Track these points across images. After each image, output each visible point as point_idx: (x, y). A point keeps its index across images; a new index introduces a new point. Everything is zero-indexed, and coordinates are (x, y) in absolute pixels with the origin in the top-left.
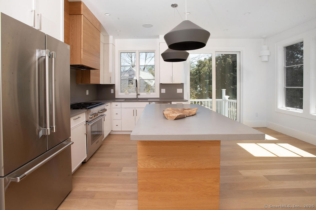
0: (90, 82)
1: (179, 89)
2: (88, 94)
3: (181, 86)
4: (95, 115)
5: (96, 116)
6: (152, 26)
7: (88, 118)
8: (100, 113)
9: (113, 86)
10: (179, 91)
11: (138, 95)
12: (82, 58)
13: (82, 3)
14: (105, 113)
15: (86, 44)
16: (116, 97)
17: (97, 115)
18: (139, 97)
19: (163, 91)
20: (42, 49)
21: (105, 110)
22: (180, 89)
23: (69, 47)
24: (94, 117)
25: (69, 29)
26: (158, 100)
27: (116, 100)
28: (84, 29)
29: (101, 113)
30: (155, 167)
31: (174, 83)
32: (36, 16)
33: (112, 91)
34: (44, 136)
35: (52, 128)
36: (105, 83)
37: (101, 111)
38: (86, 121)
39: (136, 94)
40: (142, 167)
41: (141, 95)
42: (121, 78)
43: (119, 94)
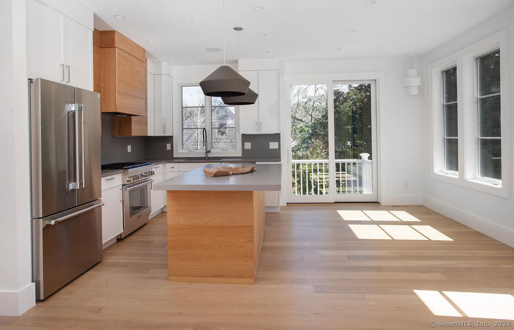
0: (131, 134)
1: (273, 143)
2: (130, 151)
3: (276, 137)
4: (136, 177)
5: (136, 179)
6: (220, 50)
7: (126, 181)
8: (144, 176)
9: (169, 139)
10: (273, 145)
11: (208, 152)
12: (117, 103)
13: (116, 32)
14: (152, 177)
15: (122, 84)
16: (174, 156)
17: (138, 178)
18: (210, 155)
19: (248, 146)
20: (72, 103)
21: (152, 173)
22: (275, 143)
23: (99, 95)
24: (134, 180)
25: (100, 66)
26: (241, 160)
27: (175, 161)
28: (119, 65)
29: (146, 176)
30: (185, 223)
31: (261, 133)
32: (66, 69)
33: (169, 147)
34: (73, 190)
35: (81, 184)
36: (156, 135)
37: (145, 173)
38: (123, 185)
39: (205, 151)
40: (172, 223)
41: (214, 153)
42: (183, 127)
43: (178, 152)
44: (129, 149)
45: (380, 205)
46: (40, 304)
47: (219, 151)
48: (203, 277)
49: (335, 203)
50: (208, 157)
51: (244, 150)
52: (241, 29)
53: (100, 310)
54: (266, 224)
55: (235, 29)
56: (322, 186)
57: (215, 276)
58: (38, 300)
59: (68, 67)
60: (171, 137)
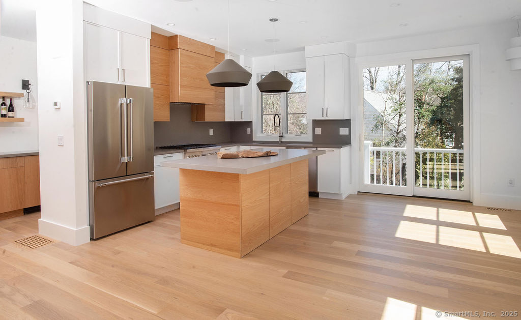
0: (205, 119)
1: (343, 129)
2: (212, 134)
3: (347, 123)
6: (278, 40)
9: (249, 124)
10: (343, 131)
11: (281, 136)
12: (180, 94)
13: (179, 36)
16: (253, 140)
18: (283, 140)
19: (318, 131)
22: (345, 129)
25: (169, 65)
27: (254, 144)
28: (182, 63)
31: (327, 118)
33: (249, 130)
39: (278, 136)
41: (288, 138)
42: (262, 113)
43: (258, 136)
44: (211, 132)
45: (472, 205)
46: (92, 242)
47: (294, 136)
48: (203, 244)
49: (413, 196)
50: (281, 142)
51: (314, 136)
52: (276, 20)
53: (119, 253)
54: (309, 209)
55: (271, 20)
56: (432, 178)
57: (212, 245)
58: (92, 239)
59: (124, 70)
60: (251, 122)
